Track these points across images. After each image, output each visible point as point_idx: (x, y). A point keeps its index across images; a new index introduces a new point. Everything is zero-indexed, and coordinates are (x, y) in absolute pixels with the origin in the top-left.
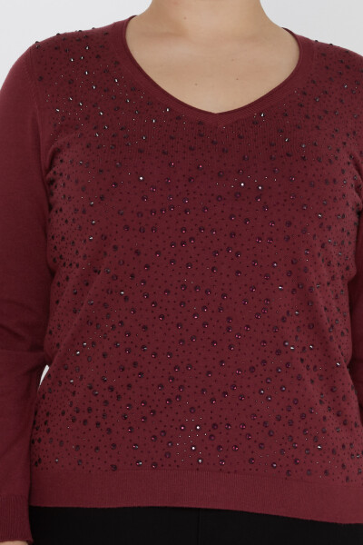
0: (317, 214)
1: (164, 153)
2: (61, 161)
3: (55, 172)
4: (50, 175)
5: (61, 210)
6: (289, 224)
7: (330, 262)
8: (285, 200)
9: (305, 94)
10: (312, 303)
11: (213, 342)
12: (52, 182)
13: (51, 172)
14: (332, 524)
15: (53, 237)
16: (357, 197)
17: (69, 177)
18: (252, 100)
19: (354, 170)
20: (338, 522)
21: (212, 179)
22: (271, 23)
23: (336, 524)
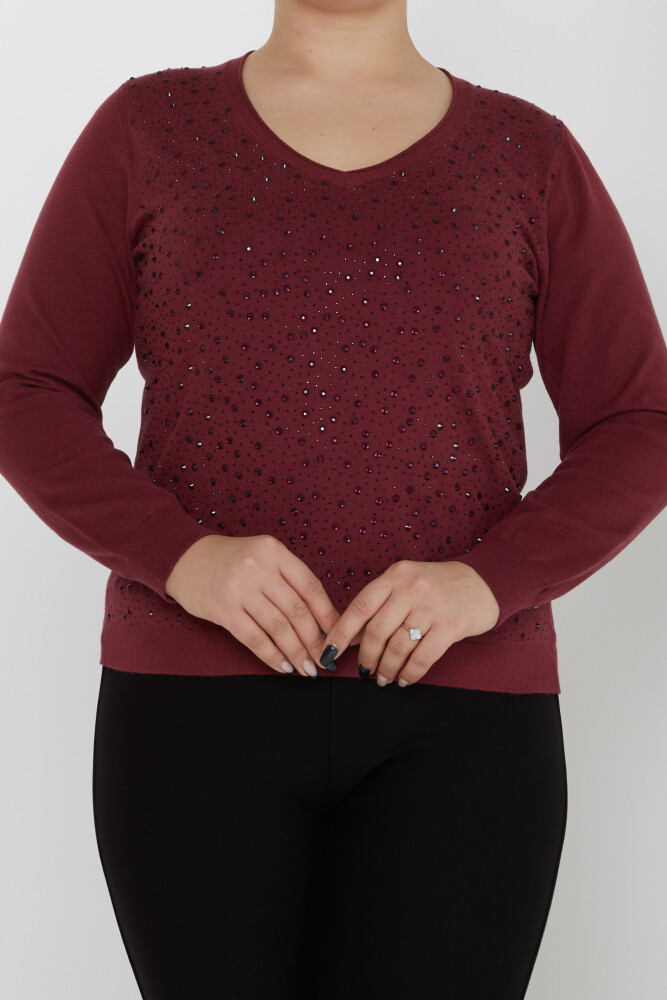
0: (473, 296)
1: (279, 219)
2: (153, 230)
3: (144, 245)
4: (139, 248)
5: (151, 292)
6: (438, 309)
7: (495, 359)
8: (432, 279)
9: (457, 148)
10: (471, 410)
11: (346, 463)
12: (140, 257)
13: (141, 244)
14: (503, 694)
15: (142, 328)
16: (528, 277)
17: (160, 249)
18: (391, 156)
19: (522, 241)
20: (511, 692)
21: (338, 252)
22: (423, 61)
23: (508, 694)
